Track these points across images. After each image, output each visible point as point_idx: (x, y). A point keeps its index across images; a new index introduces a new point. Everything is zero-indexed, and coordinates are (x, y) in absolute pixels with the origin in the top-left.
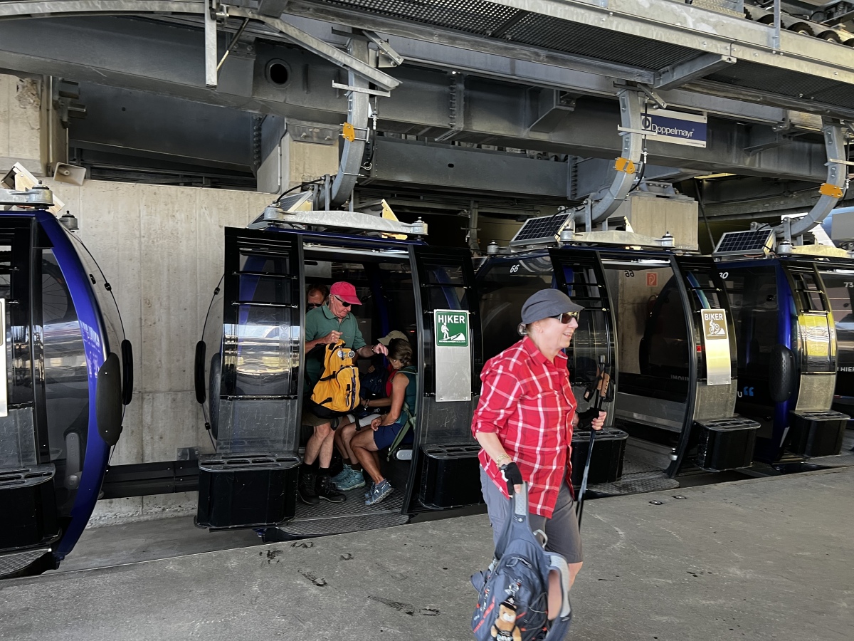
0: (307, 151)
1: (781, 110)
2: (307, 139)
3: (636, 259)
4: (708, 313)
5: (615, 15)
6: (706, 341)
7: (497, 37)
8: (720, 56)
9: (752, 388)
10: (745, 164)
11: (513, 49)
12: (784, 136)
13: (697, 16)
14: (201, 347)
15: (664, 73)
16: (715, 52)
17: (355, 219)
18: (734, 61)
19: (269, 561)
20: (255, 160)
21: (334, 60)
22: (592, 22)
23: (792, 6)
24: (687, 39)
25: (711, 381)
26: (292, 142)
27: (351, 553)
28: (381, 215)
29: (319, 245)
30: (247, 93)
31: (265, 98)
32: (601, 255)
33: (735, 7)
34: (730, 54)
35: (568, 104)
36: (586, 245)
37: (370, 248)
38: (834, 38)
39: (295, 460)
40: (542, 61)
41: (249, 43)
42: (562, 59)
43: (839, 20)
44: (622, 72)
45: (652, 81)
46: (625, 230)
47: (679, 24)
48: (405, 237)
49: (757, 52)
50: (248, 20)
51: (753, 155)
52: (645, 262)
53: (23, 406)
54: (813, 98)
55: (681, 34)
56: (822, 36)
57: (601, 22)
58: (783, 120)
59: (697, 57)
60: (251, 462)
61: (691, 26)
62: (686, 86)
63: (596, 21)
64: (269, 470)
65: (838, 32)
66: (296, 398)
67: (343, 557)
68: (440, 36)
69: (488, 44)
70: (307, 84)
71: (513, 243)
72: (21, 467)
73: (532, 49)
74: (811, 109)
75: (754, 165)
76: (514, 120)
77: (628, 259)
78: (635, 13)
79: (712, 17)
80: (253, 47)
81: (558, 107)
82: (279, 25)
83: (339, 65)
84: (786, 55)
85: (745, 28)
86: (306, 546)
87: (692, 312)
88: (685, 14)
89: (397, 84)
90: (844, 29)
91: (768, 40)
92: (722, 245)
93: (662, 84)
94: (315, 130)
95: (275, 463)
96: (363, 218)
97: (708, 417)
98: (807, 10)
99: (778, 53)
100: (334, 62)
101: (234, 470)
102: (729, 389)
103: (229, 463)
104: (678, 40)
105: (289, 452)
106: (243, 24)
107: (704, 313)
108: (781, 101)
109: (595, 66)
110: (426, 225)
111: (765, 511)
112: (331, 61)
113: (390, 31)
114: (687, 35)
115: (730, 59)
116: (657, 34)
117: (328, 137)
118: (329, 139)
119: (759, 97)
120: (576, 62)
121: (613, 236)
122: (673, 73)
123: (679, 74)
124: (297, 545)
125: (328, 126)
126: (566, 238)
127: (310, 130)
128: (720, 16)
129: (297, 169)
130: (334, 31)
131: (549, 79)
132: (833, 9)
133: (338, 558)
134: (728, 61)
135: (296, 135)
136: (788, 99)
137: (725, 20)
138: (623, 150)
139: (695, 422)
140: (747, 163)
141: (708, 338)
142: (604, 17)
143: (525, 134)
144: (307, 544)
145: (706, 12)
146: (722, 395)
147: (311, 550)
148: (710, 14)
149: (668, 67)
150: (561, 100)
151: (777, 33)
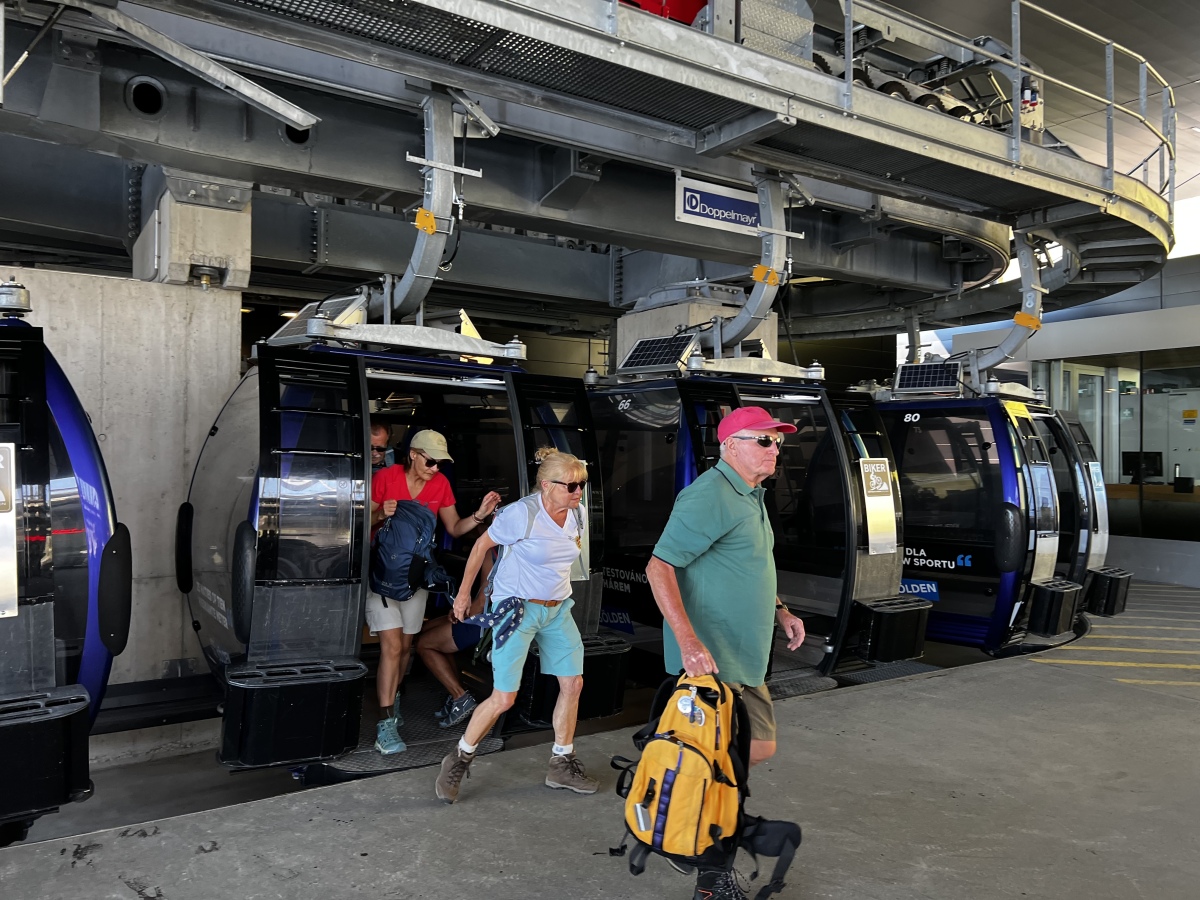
0: (200, 217)
1: (870, 194)
2: (199, 200)
3: (778, 394)
4: (868, 463)
5: (628, 45)
6: (868, 500)
7: (469, 65)
8: (774, 114)
9: (970, 557)
10: (833, 265)
11: (494, 84)
12: (879, 229)
13: (743, 58)
14: (186, 513)
15: (709, 133)
16: (768, 107)
17: (431, 337)
18: (793, 121)
19: (74, 862)
20: (130, 230)
21: (210, 77)
22: (595, 53)
23: (885, 60)
24: (729, 88)
25: (874, 549)
26: (173, 204)
27: (218, 841)
28: (458, 330)
29: (382, 371)
30: (94, 125)
31: (123, 134)
32: (739, 389)
33: (802, 53)
34: (790, 113)
35: (591, 170)
36: (714, 376)
37: (449, 375)
38: (936, 104)
39: (357, 668)
40: (537, 104)
41: (90, 47)
42: (566, 104)
43: (942, 82)
44: (651, 128)
45: (694, 143)
46: (761, 356)
47: (718, 67)
48: (489, 361)
49: (824, 114)
50: (62, 7)
51: (842, 254)
52: (789, 398)
53: (40, 601)
54: (903, 179)
55: (720, 80)
56: (921, 101)
57: (609, 55)
58: (873, 207)
59: (749, 114)
60: (299, 673)
61: (733, 69)
62: (738, 152)
63: (601, 52)
64: (326, 683)
65: (941, 97)
66: (359, 582)
67: (202, 849)
68: (380, 56)
69: (455, 73)
70: (195, 116)
71: (620, 371)
72: (32, 691)
73: (522, 86)
74: (903, 194)
75: (844, 266)
76: (518, 188)
77: (768, 394)
78: (656, 46)
79: (762, 61)
80: (95, 54)
81: (577, 174)
82: (115, 18)
83: (218, 86)
84: (861, 118)
85: (807, 80)
86: (144, 834)
87: (850, 462)
88: (725, 54)
89: (314, 121)
90: (947, 92)
91: (837, 98)
92: (901, 380)
93: (706, 147)
94: (212, 187)
95: (333, 672)
96: (441, 335)
97: (871, 596)
98: (903, 67)
99: (850, 115)
100: (210, 81)
101: (279, 684)
102: (894, 559)
103: (269, 674)
104: (716, 88)
105: (348, 657)
106: (54, 13)
107: (864, 463)
108: (865, 181)
109: (613, 117)
110: (524, 347)
111: (842, 735)
112: (205, 79)
113: (302, 42)
114: (729, 82)
115: (788, 120)
116: (688, 78)
117: (232, 198)
118: (234, 202)
119: (836, 175)
120: (585, 110)
121: (750, 365)
122: (719, 135)
123: (728, 136)
124: (129, 833)
125: (233, 182)
126: (694, 366)
127: (204, 187)
128: (774, 61)
129: (182, 244)
130: (408, 86)
131: (554, 132)
132: (935, 68)
133: (193, 849)
134: (785, 122)
135: (180, 194)
136: (873, 179)
137: (780, 66)
138: (763, 255)
139: (855, 601)
140: (835, 263)
141: (870, 495)
142: (613, 48)
143: (535, 209)
144: (146, 830)
145: (753, 54)
146: (886, 567)
147: (151, 840)
148: (760, 56)
149: (713, 126)
150: (580, 164)
151: (849, 89)
